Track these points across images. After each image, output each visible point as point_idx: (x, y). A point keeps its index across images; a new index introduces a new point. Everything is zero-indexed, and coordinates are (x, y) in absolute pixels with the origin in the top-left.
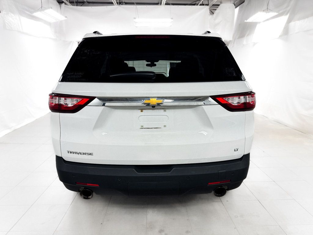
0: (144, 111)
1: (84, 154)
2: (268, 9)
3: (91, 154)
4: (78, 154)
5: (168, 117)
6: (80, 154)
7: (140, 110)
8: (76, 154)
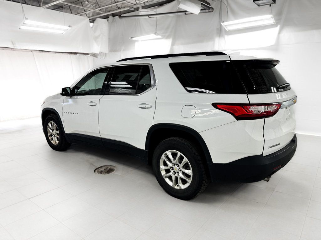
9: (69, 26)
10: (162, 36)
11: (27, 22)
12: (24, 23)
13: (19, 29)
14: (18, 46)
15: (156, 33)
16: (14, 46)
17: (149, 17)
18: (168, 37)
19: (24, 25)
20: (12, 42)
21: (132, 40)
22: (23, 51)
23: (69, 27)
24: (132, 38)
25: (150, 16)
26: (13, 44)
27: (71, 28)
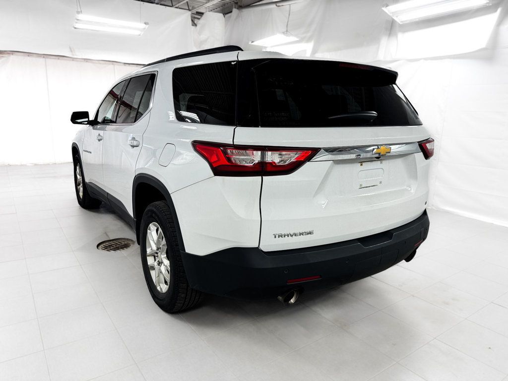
0: (363, 164)
1: (300, 234)
2: (287, 31)
3: (310, 233)
4: (292, 236)
5: (384, 171)
6: (295, 235)
7: (360, 164)
8: (288, 236)
9: (145, 23)
10: (297, 38)
11: (80, 16)
12: (78, 20)
13: (73, 28)
14: (79, 55)
15: (286, 32)
16: (73, 55)
17: (276, 5)
18: (309, 40)
19: (78, 22)
20: (70, 48)
21: (252, 45)
22: (100, 64)
23: (145, 25)
24: (252, 42)
25: (278, 5)
26: (71, 51)
27: (148, 26)
